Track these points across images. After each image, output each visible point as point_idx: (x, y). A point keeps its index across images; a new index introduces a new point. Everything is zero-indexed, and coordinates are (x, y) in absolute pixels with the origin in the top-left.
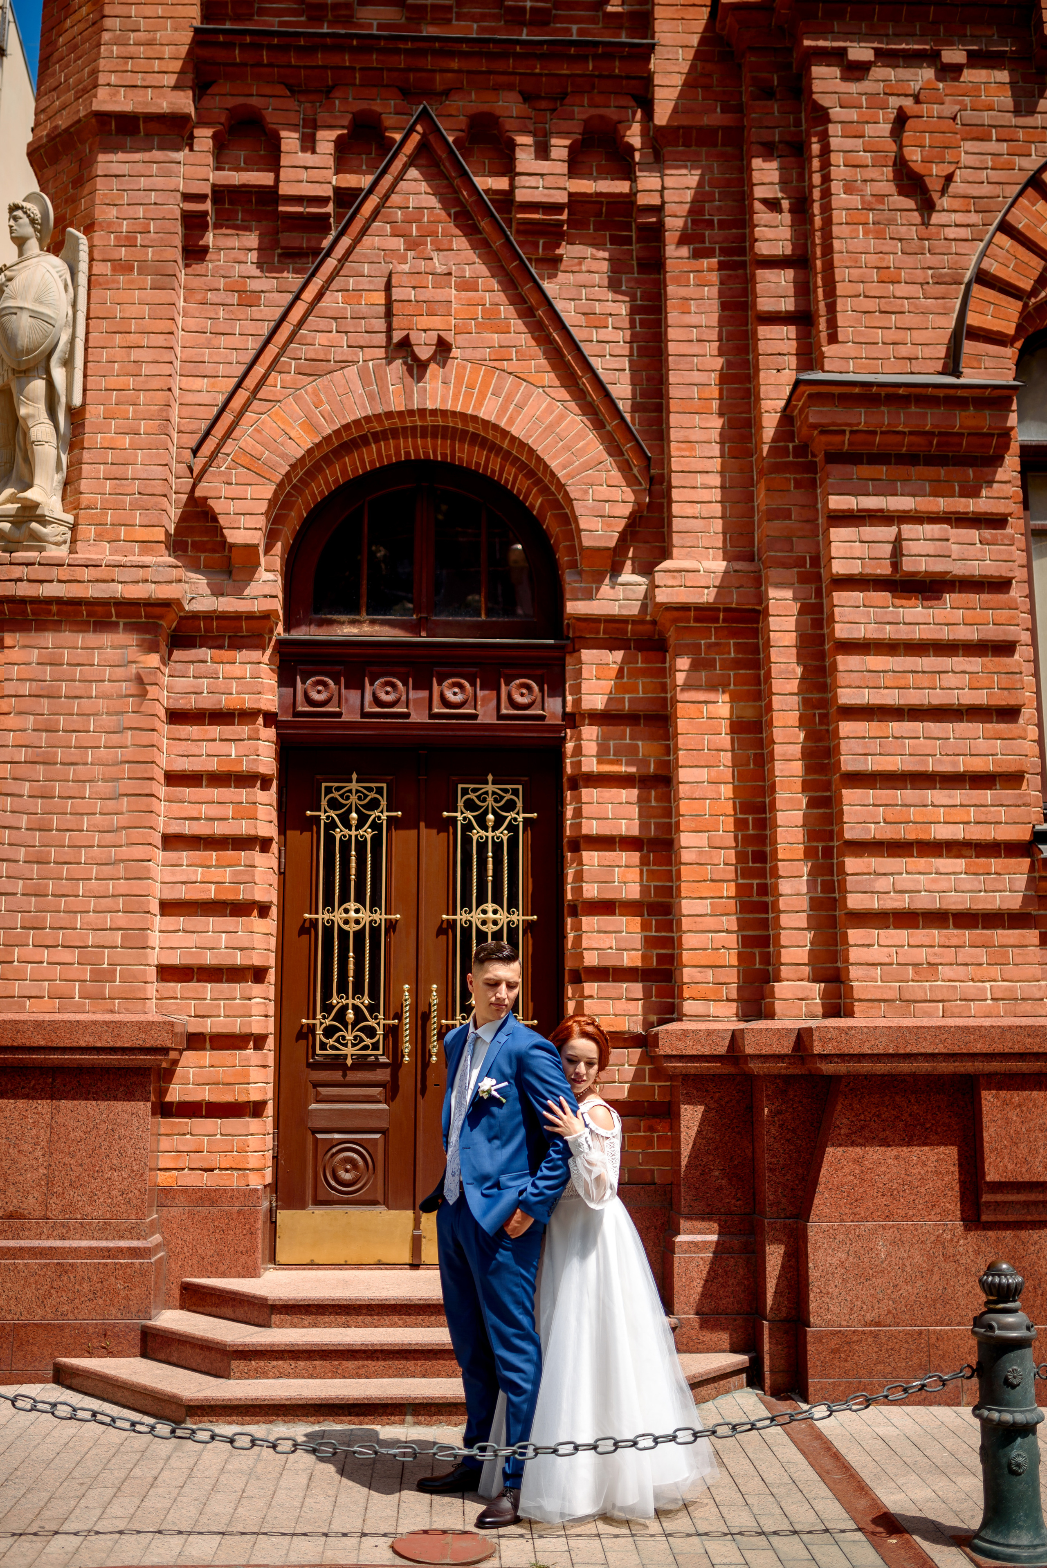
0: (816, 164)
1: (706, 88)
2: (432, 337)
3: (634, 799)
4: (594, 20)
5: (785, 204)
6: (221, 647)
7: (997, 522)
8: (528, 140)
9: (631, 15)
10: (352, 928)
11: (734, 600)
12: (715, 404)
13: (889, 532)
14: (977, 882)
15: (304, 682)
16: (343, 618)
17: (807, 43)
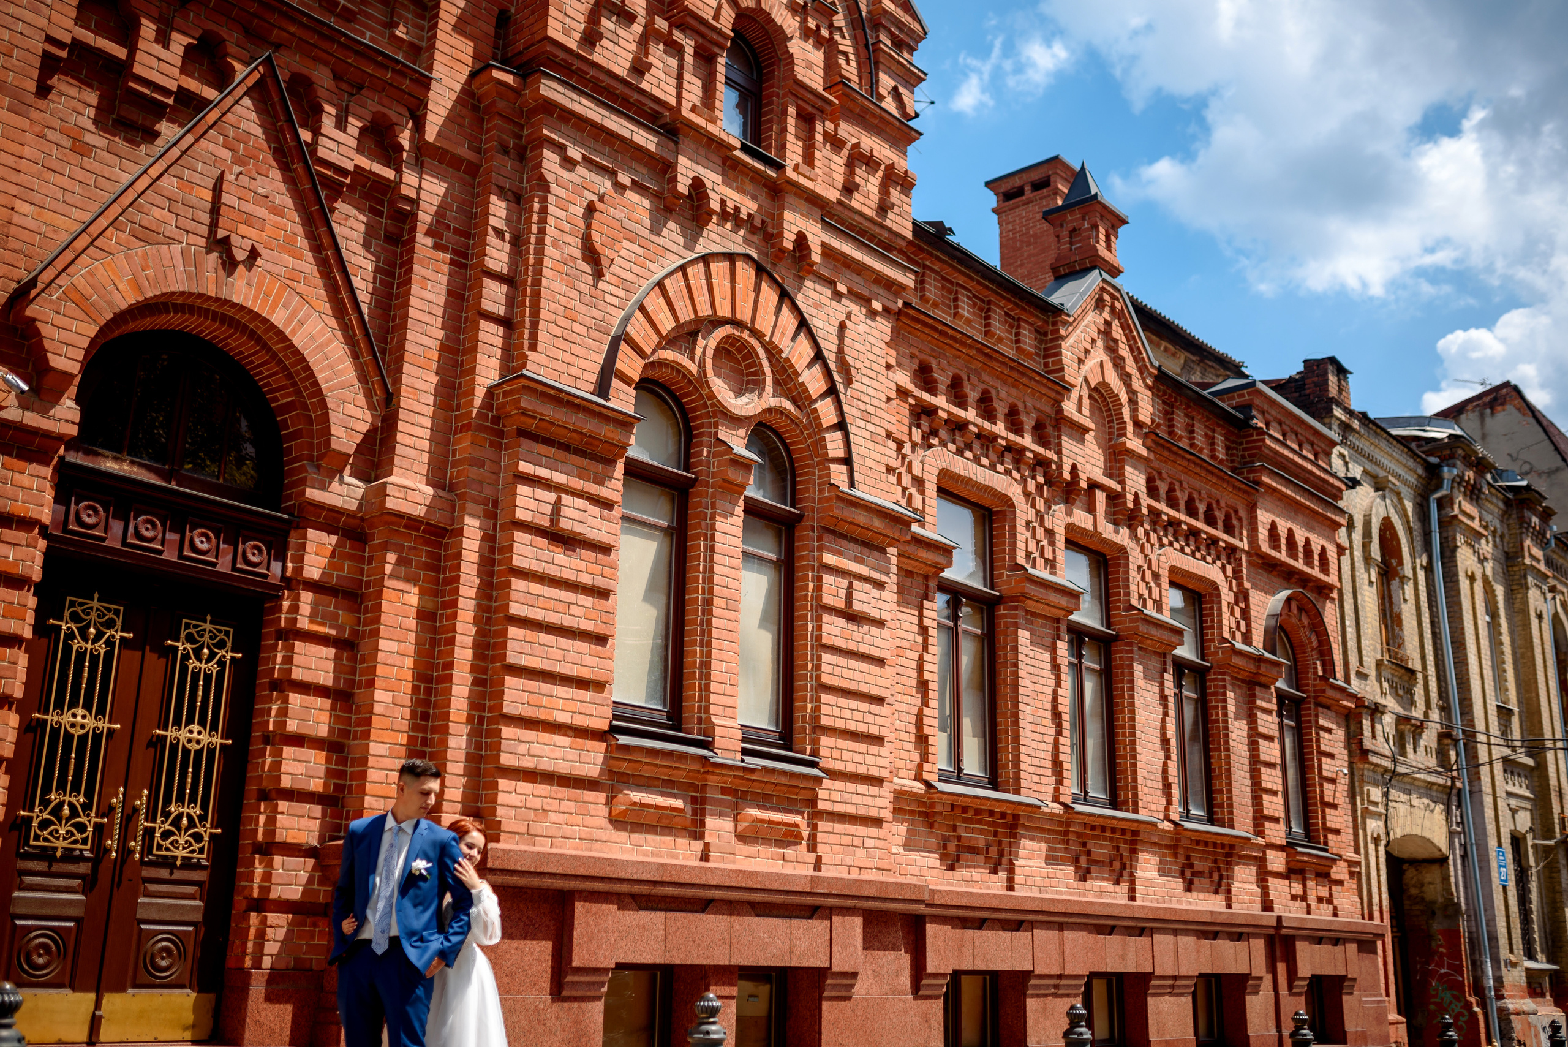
0: (535, 218)
1: (461, 126)
2: (247, 245)
3: (332, 656)
4: (382, 35)
5: (507, 236)
6: (10, 455)
7: (607, 505)
8: (332, 110)
9: (411, 45)
10: (77, 732)
11: (436, 518)
12: (435, 365)
13: (551, 497)
14: (572, 755)
15: (77, 504)
16: (107, 453)
17: (545, 132)
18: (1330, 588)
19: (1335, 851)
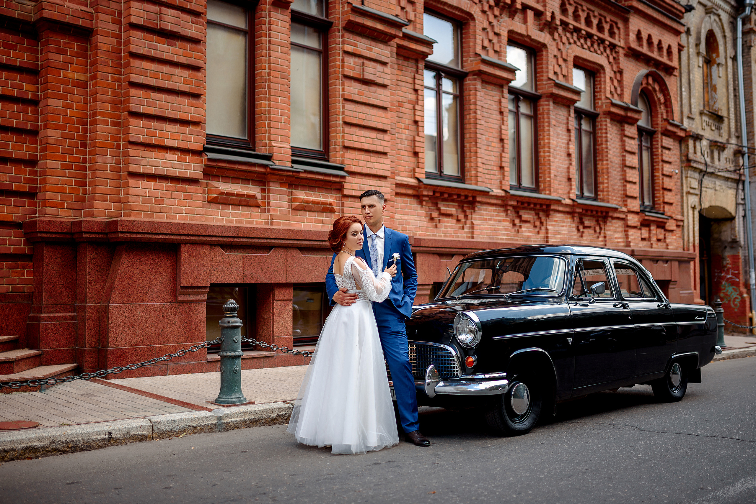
7: (198, 15)
13: (155, 8)
14: (181, 165)
18: (674, 69)
19: (669, 214)
